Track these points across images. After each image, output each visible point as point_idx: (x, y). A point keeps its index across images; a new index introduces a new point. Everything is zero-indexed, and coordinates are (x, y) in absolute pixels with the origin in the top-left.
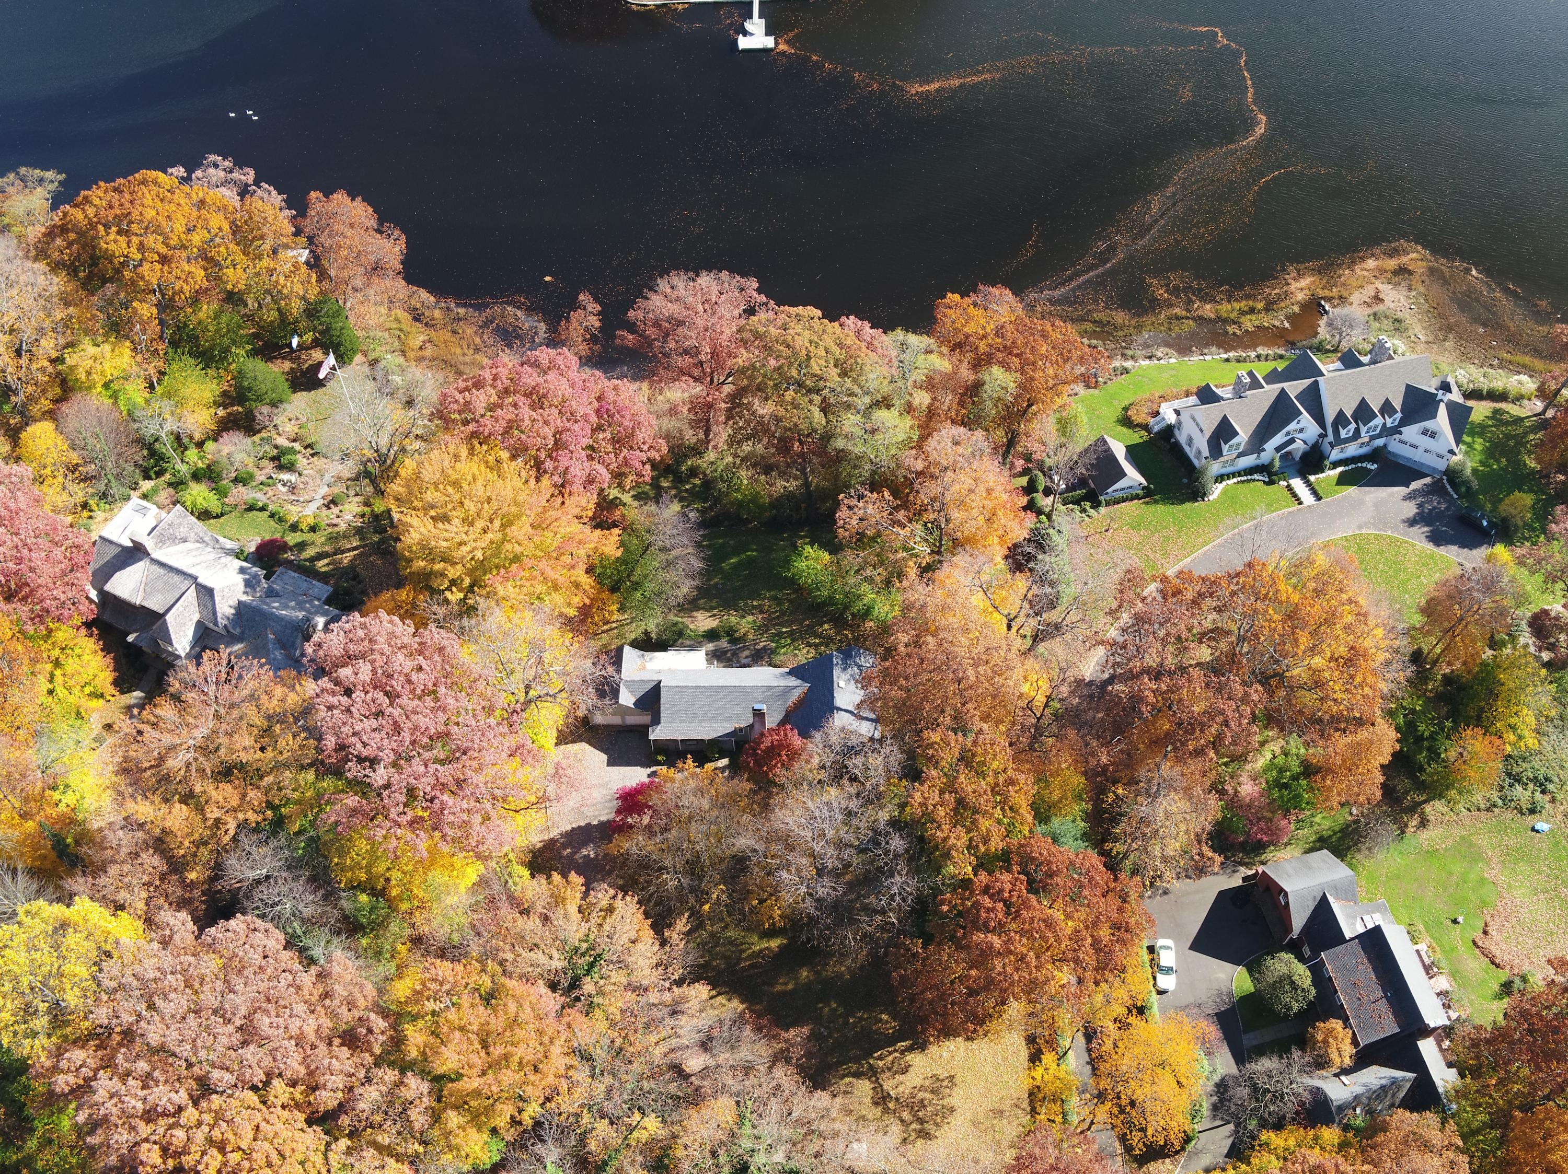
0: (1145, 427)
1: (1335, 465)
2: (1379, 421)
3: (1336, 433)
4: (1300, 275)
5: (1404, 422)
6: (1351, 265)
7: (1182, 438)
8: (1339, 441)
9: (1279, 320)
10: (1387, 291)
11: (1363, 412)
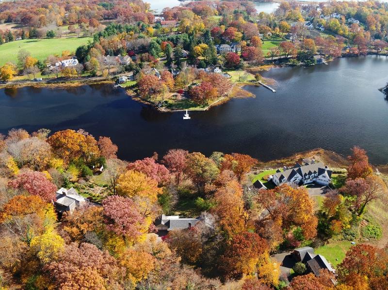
0: (267, 180)
1: (306, 184)
2: (313, 175)
3: (305, 177)
4: (298, 155)
5: (319, 175)
6: (308, 153)
7: (274, 181)
8: (306, 179)
9: (294, 162)
10: (316, 157)
11: (310, 173)
